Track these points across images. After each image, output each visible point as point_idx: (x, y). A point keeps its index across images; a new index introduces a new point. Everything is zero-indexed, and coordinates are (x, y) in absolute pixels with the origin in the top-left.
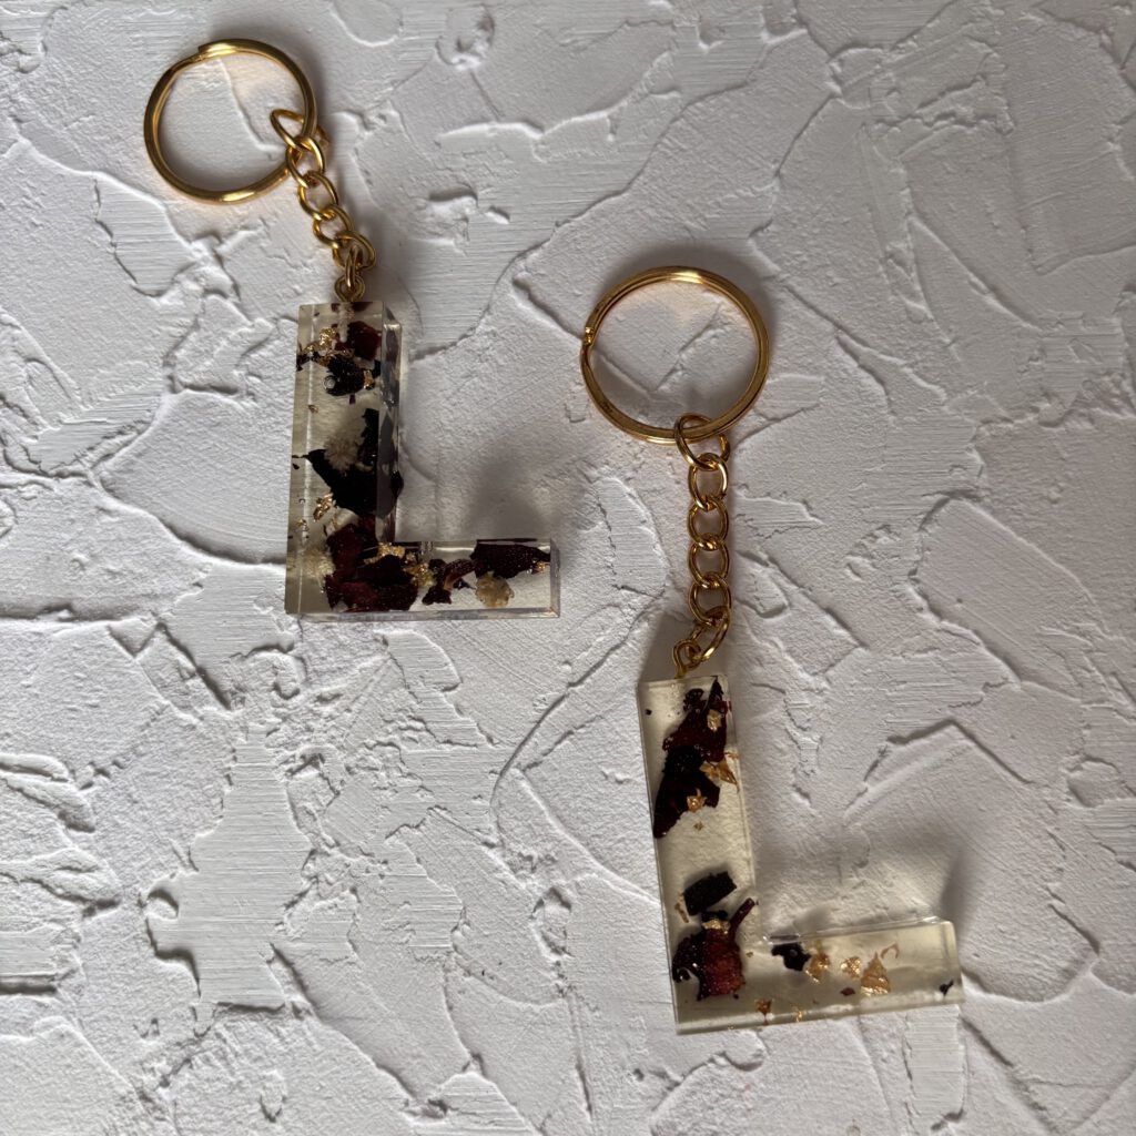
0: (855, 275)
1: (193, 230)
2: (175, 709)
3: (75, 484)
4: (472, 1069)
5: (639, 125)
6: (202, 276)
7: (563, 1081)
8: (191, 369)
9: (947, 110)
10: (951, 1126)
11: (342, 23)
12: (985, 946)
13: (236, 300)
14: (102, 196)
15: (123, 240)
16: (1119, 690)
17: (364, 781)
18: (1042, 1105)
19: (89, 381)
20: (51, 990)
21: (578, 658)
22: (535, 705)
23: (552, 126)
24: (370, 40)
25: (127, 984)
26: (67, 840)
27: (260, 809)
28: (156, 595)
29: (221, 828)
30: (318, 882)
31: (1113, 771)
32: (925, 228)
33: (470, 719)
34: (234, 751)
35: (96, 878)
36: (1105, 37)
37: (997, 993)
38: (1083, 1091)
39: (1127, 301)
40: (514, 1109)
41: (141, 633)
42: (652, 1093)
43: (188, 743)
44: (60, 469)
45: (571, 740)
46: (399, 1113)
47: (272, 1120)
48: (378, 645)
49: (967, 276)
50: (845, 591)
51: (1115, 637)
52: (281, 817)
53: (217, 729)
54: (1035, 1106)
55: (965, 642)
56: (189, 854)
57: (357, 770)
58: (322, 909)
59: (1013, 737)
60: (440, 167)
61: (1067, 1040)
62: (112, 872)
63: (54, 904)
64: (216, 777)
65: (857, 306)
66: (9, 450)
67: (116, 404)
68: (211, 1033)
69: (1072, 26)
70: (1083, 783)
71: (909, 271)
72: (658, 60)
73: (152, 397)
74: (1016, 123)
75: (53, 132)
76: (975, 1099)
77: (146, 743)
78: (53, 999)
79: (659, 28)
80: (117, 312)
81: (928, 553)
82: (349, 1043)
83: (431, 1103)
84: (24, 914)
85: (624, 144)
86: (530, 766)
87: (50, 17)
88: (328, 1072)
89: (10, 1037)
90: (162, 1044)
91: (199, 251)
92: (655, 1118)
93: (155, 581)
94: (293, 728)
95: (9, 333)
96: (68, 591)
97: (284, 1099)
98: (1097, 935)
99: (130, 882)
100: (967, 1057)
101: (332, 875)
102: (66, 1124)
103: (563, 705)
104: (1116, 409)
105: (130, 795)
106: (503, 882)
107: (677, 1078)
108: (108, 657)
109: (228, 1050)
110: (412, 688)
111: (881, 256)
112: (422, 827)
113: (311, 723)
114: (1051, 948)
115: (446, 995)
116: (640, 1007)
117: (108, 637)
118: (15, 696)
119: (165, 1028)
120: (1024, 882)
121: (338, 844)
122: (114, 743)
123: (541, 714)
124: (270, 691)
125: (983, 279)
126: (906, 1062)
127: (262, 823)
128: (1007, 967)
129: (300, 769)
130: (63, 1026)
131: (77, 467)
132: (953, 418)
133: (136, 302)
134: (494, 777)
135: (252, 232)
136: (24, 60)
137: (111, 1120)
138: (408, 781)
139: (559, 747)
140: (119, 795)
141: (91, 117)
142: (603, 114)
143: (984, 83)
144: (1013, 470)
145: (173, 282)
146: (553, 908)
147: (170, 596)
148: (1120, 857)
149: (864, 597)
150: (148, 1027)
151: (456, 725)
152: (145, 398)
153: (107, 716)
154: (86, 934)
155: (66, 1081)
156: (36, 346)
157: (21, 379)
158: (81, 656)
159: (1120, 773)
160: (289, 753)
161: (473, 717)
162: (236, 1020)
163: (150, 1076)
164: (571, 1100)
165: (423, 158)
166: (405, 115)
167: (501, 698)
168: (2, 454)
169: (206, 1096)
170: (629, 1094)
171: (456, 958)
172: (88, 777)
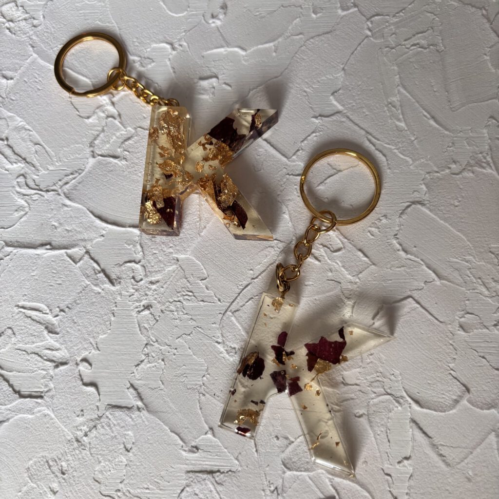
0: (375, 111)
2: (92, 286)
3: (54, 194)
4: (209, 434)
5: (286, 49)
6: (106, 110)
7: (246, 440)
8: (101, 148)
9: (416, 42)
10: (406, 462)
11: (164, 6)
12: (421, 389)
13: (120, 121)
16: (481, 285)
17: (169, 316)
18: (444, 455)
19: (60, 153)
20: (41, 397)
21: (256, 268)
22: (238, 287)
23: (250, 49)
24: (176, 13)
25: (71, 395)
26: (48, 338)
27: (126, 327)
28: (85, 240)
29: (110, 334)
30: (148, 356)
31: (478, 318)
32: (404, 92)
33: (211, 292)
34: (116, 303)
35: (58, 353)
36: (484, 12)
37: (426, 408)
38: (461, 450)
39: (490, 123)
40: (226, 450)
41: (79, 255)
42: (283, 446)
43: (97, 299)
44: (48, 188)
45: (252, 301)
46: (179, 450)
47: (129, 451)
48: (175, 261)
49: (422, 112)
50: (367, 242)
51: (481, 263)
52: (134, 330)
53: (109, 294)
54: (441, 455)
55: (417, 264)
56: (97, 344)
57: (165, 311)
58: (150, 367)
59: (436, 304)
60: (204, 66)
61: (455, 429)
62: (66, 351)
63: (43, 363)
64: (108, 313)
65: (376, 124)
66: (27, 180)
67: (70, 162)
68: (104, 416)
69: (470, 7)
70: (465, 323)
71: (397, 110)
72: (295, 22)
73: (85, 160)
74: (445, 48)
75: (47, 51)
76: (416, 452)
77: (80, 299)
78: (42, 400)
79: (295, 8)
80: (71, 125)
81: (402, 227)
82: (159, 422)
83: (192, 447)
84: (31, 367)
85: (280, 56)
86: (235, 311)
87: (46, 4)
88: (151, 433)
89: (25, 415)
90: (85, 420)
91: (105, 100)
92: (283, 456)
93: (85, 234)
94: (140, 294)
95: (28, 133)
96: (50, 238)
97: (133, 443)
98: (469, 386)
99: (73, 355)
100: (413, 434)
101: (154, 354)
102: (46, 451)
103: (249, 287)
104: (484, 168)
105: (73, 320)
106: (223, 358)
107: (292, 439)
108: (65, 264)
109: (111, 423)
110: (188, 279)
111: (386, 103)
112: (191, 335)
113: (147, 292)
114: (450, 391)
115: (199, 403)
116: (279, 410)
117: (66, 256)
118: (28, 279)
119: (86, 413)
120: (439, 363)
121: (157, 341)
122: (67, 299)
123: (241, 290)
124: (130, 279)
125: (429, 113)
126: (387, 436)
127: (127, 332)
128: (431, 398)
129: (142, 310)
130: (46, 411)
131: (54, 188)
132: (415, 171)
133: (79, 121)
134: (221, 316)
135: (126, 93)
136: (35, 22)
137: (64, 449)
138: (186, 316)
139: (247, 304)
140: (69, 320)
142: (271, 44)
143: (432, 30)
144: (439, 193)
145: (94, 113)
147: (91, 240)
148: (480, 354)
149: (375, 245)
150: (79, 413)
151: (206, 294)
152: (82, 160)
153: (65, 288)
154: (55, 375)
155: (47, 433)
156: (38, 138)
157: (32, 152)
158: (55, 264)
159: (481, 319)
160: (138, 304)
161: (213, 291)
162: (114, 411)
163: (80, 432)
164: (249, 447)
165: (196, 62)
166: (190, 45)
167: (224, 284)
168: (24, 182)
169: (102, 441)
170: (273, 446)
171: (203, 388)
172: (57, 312)
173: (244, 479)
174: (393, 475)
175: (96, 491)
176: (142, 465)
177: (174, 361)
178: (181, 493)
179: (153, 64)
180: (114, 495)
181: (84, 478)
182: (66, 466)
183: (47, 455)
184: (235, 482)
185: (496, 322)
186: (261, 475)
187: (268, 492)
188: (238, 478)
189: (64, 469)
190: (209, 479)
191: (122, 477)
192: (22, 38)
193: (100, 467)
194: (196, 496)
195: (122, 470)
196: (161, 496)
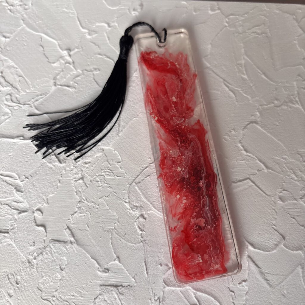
0: (229, 68)
2: (48, 163)
3: (28, 107)
4: (116, 260)
6: (65, 59)
7: (140, 265)
8: (60, 81)
9: (254, 31)
10: (244, 283)
11: (105, 3)
12: (255, 237)
13: (73, 65)
14: (42, 39)
15: (46, 50)
17: (95, 184)
18: (268, 280)
19: (34, 82)
20: (8, 233)
21: (153, 157)
22: (140, 168)
24: (112, 6)
25: (28, 232)
26: (16, 194)
27: (67, 190)
29: (56, 194)
30: (80, 209)
31: (290, 194)
32: (247, 58)
33: (123, 170)
34: (62, 175)
35: (22, 204)
37: (257, 249)
38: (279, 276)
39: (298, 78)
40: (127, 272)
42: (164, 270)
43: (50, 172)
44: (25, 103)
45: (149, 177)
46: (96, 271)
47: (62, 270)
48: (101, 150)
49: (257, 70)
51: (292, 160)
52: (72, 192)
53: (58, 169)
54: (266, 280)
55: (253, 159)
56: (47, 200)
57: (93, 181)
58: (81, 216)
61: (275, 262)
62: (27, 203)
63: (11, 211)
64: (56, 181)
65: (229, 76)
66: (12, 98)
67: (40, 88)
68: (48, 246)
69: (286, 14)
70: (283, 196)
71: (243, 68)
72: (183, 16)
73: (49, 87)
74: (271, 35)
75: (32, 24)
76: (250, 277)
77: (39, 171)
78: (8, 235)
79: (184, 9)
80: (43, 67)
81: (244, 136)
82: (84, 252)
83: (105, 269)
84: (3, 213)
86: (138, 183)
88: (78, 259)
90: (35, 248)
91: (65, 53)
92: (164, 276)
94: (78, 170)
95: (15, 70)
96: (23, 132)
97: (66, 265)
98: (285, 236)
99: (31, 206)
100: (249, 265)
101: (84, 208)
102: (7, 268)
103: (148, 168)
104: (294, 104)
105: (33, 184)
106: (129, 212)
107: (171, 266)
108: (32, 149)
109: (52, 251)
110: (109, 162)
111: (236, 64)
112: (109, 197)
113: (82, 169)
114: (272, 238)
115: (111, 240)
116: (162, 247)
117: (32, 144)
118: (7, 158)
119: (36, 244)
120: (266, 221)
122: (31, 171)
123: (142, 170)
124: (72, 160)
125: (261, 71)
127: (67, 193)
128: (261, 243)
129: (78, 180)
130: (10, 242)
131: (29, 103)
132: (252, 104)
133: (48, 64)
134: (129, 185)
135: (79, 50)
136: (26, 7)
137: (20, 268)
138: (106, 185)
139: (146, 178)
140: (31, 184)
141: (41, 21)
143: (264, 26)
144: (267, 117)
145: (58, 60)
146: (141, 219)
148: (291, 216)
149: (227, 146)
150: (32, 244)
151: (120, 172)
153: (30, 164)
154: (18, 219)
155: (9, 257)
156: (22, 73)
157: (17, 81)
158: (25, 149)
159: (292, 194)
160: (76, 176)
161: (125, 170)
162: (55, 244)
163: (31, 257)
164: (142, 270)
166: (119, 25)
167: (132, 166)
168: (10, 99)
169: (45, 263)
170: (158, 270)
171: (115, 231)
172: (23, 179)
173: (138, 291)
174: (235, 292)
175: (38, 296)
176: (71, 279)
177: (97, 213)
178: (95, 299)
179: (96, 35)
180: (51, 300)
181: (31, 287)
182: (20, 279)
183: (7, 271)
184: (131, 293)
185: (301, 197)
186: (149, 289)
187: (153, 301)
188: (134, 290)
189: (18, 281)
190: (115, 291)
191: (56, 287)
192: (18, 15)
193: (43, 280)
194: (105, 302)
195: (57, 283)
196: (82, 301)
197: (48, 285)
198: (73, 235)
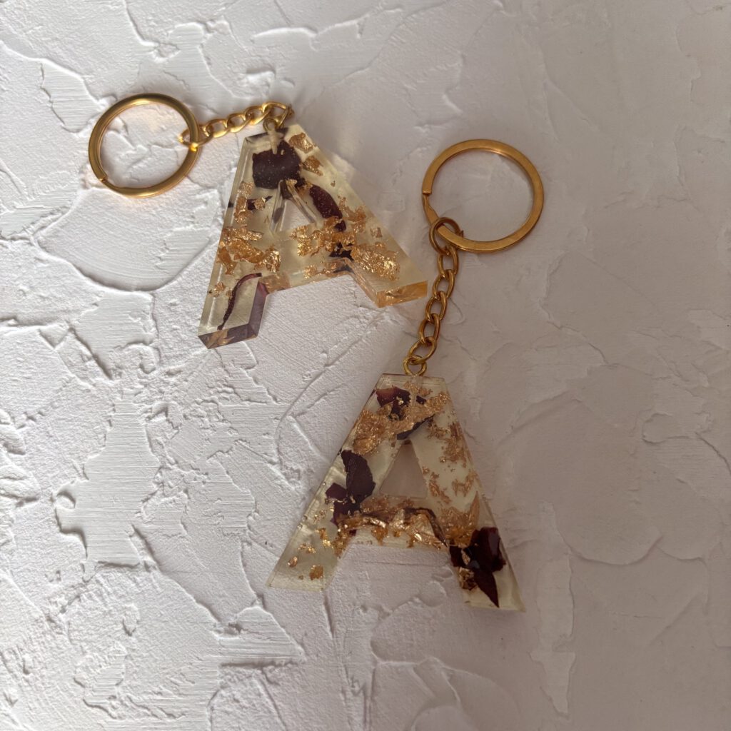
1: (101, 93)
2: (78, 379)
3: (23, 245)
4: (256, 604)
5: (376, 29)
7: (315, 613)
13: (125, 134)
14: (45, 73)
15: (56, 99)
17: (196, 424)
19: (33, 183)
21: (332, 349)
22: (304, 378)
23: (323, 29)
25: (42, 549)
26: (8, 460)
27: (129, 441)
28: (69, 311)
29: (104, 453)
30: (163, 486)
32: (555, 88)
33: (262, 386)
34: (114, 405)
35: (22, 483)
40: (283, 630)
41: (59, 334)
42: (372, 620)
43: (85, 400)
44: (13, 235)
45: (325, 398)
46: (211, 632)
47: (129, 633)
52: (142, 446)
53: (104, 392)
56: (83, 469)
57: (189, 417)
58: (166, 503)
60: (254, 55)
62: (35, 480)
64: (102, 421)
67: (49, 197)
68: (93, 580)
71: (543, 113)
73: (71, 193)
75: (17, 36)
77: (59, 400)
80: (52, 142)
82: (179, 587)
83: (230, 625)
85: (368, 40)
86: (299, 415)
88: (165, 605)
90: (62, 586)
91: (104, 105)
92: (373, 636)
93: (69, 302)
94: (151, 391)
96: (15, 309)
97: (138, 622)
99: (46, 486)
101: (172, 482)
103: (321, 378)
105: (48, 432)
106: (281, 486)
107: (387, 609)
108: (38, 348)
109: (103, 590)
110: (227, 368)
111: (527, 104)
112: (231, 452)
113: (162, 388)
115: (242, 556)
116: (366, 565)
117: (39, 336)
119: (64, 577)
121: (177, 462)
122: (40, 401)
123: (308, 383)
124: (137, 368)
127: (130, 450)
129: (154, 416)
131: (24, 234)
133: (64, 136)
134: (276, 422)
137: (29, 634)
138: (222, 424)
139: (318, 403)
140: (41, 432)
141: (40, 27)
142: (355, 22)
145: (87, 123)
147: (78, 311)
150: (55, 576)
151: (254, 390)
152: (67, 193)
153: (36, 384)
154: (17, 518)
156: (1, 162)
158: (21, 348)
160: (148, 406)
161: (265, 385)
162: (108, 572)
163: (54, 606)
164: (320, 625)
165: (242, 50)
166: (232, 24)
169: (88, 619)
170: (358, 622)
171: (249, 533)
172: (22, 421)
173: (311, 674)
175: (76, 699)
176: (151, 656)
177: (204, 492)
178: (212, 699)
179: (177, 53)
180: (107, 705)
181: (59, 679)
182: (31, 660)
184: (297, 679)
186: (340, 668)
187: (350, 695)
188: (303, 673)
189: (27, 665)
190: (257, 677)
191: (117, 675)
193: (85, 660)
194: (236, 704)
195: (120, 664)
196: (181, 705)
197: (98, 671)
198: (150, 549)
